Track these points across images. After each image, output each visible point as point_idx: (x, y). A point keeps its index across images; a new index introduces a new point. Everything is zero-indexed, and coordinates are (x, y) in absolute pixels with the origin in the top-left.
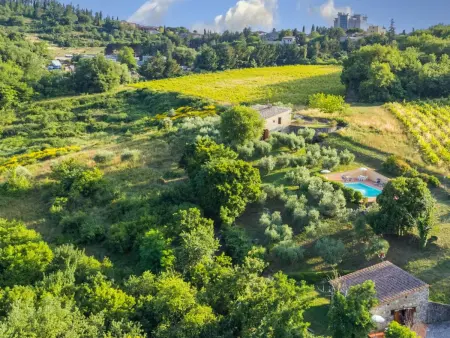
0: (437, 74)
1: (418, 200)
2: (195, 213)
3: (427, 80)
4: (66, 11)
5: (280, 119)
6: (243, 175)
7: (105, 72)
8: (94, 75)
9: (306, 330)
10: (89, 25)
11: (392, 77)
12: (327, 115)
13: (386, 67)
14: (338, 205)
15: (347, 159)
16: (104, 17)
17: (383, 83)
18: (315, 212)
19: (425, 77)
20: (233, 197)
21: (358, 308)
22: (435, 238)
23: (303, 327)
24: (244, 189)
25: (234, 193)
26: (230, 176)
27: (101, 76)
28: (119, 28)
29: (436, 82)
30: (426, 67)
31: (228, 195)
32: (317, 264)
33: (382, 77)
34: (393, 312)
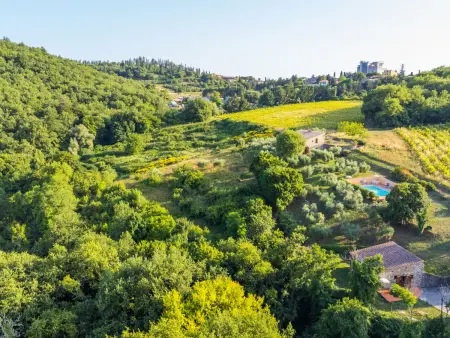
1: (418, 200)
2: (260, 202)
3: (429, 111)
4: (179, 69)
5: (317, 140)
6: (291, 178)
7: (202, 108)
8: (196, 110)
9: (333, 283)
10: (192, 77)
11: (401, 108)
12: (350, 137)
13: (396, 102)
14: (357, 201)
15: (364, 168)
16: (201, 71)
17: (394, 113)
18: (341, 205)
20: (285, 192)
21: (370, 272)
22: (430, 228)
23: (331, 281)
24: (292, 187)
25: (286, 190)
26: (283, 178)
27: (201, 111)
28: (211, 79)
29: (436, 112)
30: (429, 100)
31: (281, 191)
32: (341, 240)
33: (393, 109)
34: (396, 277)
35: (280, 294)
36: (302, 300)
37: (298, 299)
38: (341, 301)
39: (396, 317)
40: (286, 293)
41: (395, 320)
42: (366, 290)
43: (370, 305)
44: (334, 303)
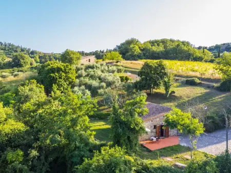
0: (158, 50)
1: (163, 71)
2: (33, 82)
3: (154, 53)
4: (17, 48)
5: (89, 60)
6: (65, 69)
7: (23, 59)
8: (19, 60)
9: (92, 137)
10: (25, 52)
12: (111, 61)
14: (116, 81)
15: (121, 69)
16: (31, 50)
17: (135, 53)
18: (104, 84)
19: (153, 51)
20: (60, 80)
22: (174, 92)
23: (91, 135)
24: (66, 76)
25: (60, 78)
26: (59, 70)
27: (22, 61)
28: (36, 53)
29: (158, 54)
30: (153, 47)
31: (57, 78)
32: (104, 109)
33: (135, 50)
34: (155, 127)
35: (26, 155)
36: (56, 160)
37: (51, 159)
38: (100, 152)
39: (165, 164)
40: (34, 153)
41: (164, 167)
42: (129, 138)
43: (133, 154)
44: (91, 157)
